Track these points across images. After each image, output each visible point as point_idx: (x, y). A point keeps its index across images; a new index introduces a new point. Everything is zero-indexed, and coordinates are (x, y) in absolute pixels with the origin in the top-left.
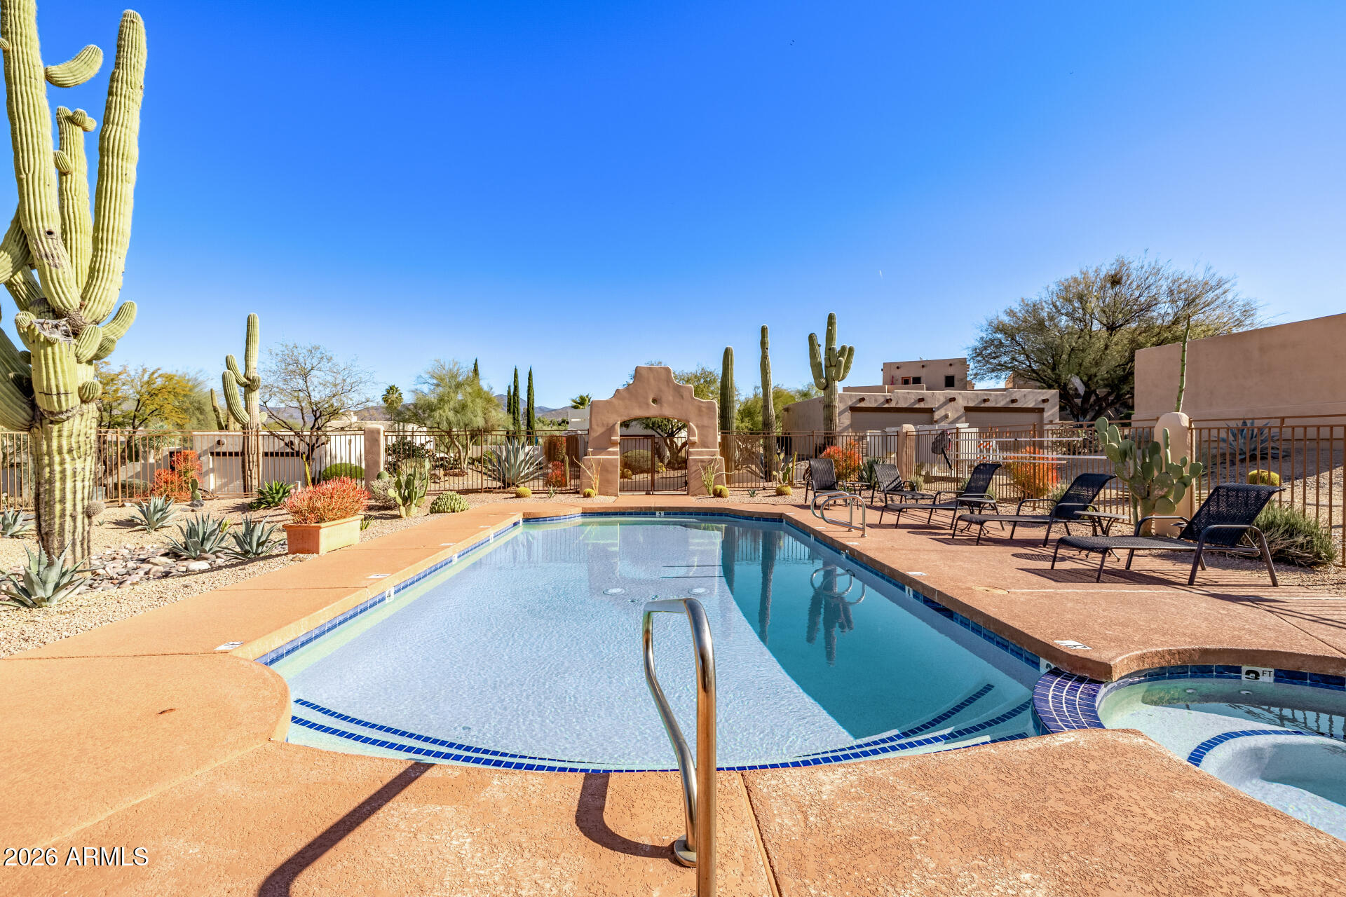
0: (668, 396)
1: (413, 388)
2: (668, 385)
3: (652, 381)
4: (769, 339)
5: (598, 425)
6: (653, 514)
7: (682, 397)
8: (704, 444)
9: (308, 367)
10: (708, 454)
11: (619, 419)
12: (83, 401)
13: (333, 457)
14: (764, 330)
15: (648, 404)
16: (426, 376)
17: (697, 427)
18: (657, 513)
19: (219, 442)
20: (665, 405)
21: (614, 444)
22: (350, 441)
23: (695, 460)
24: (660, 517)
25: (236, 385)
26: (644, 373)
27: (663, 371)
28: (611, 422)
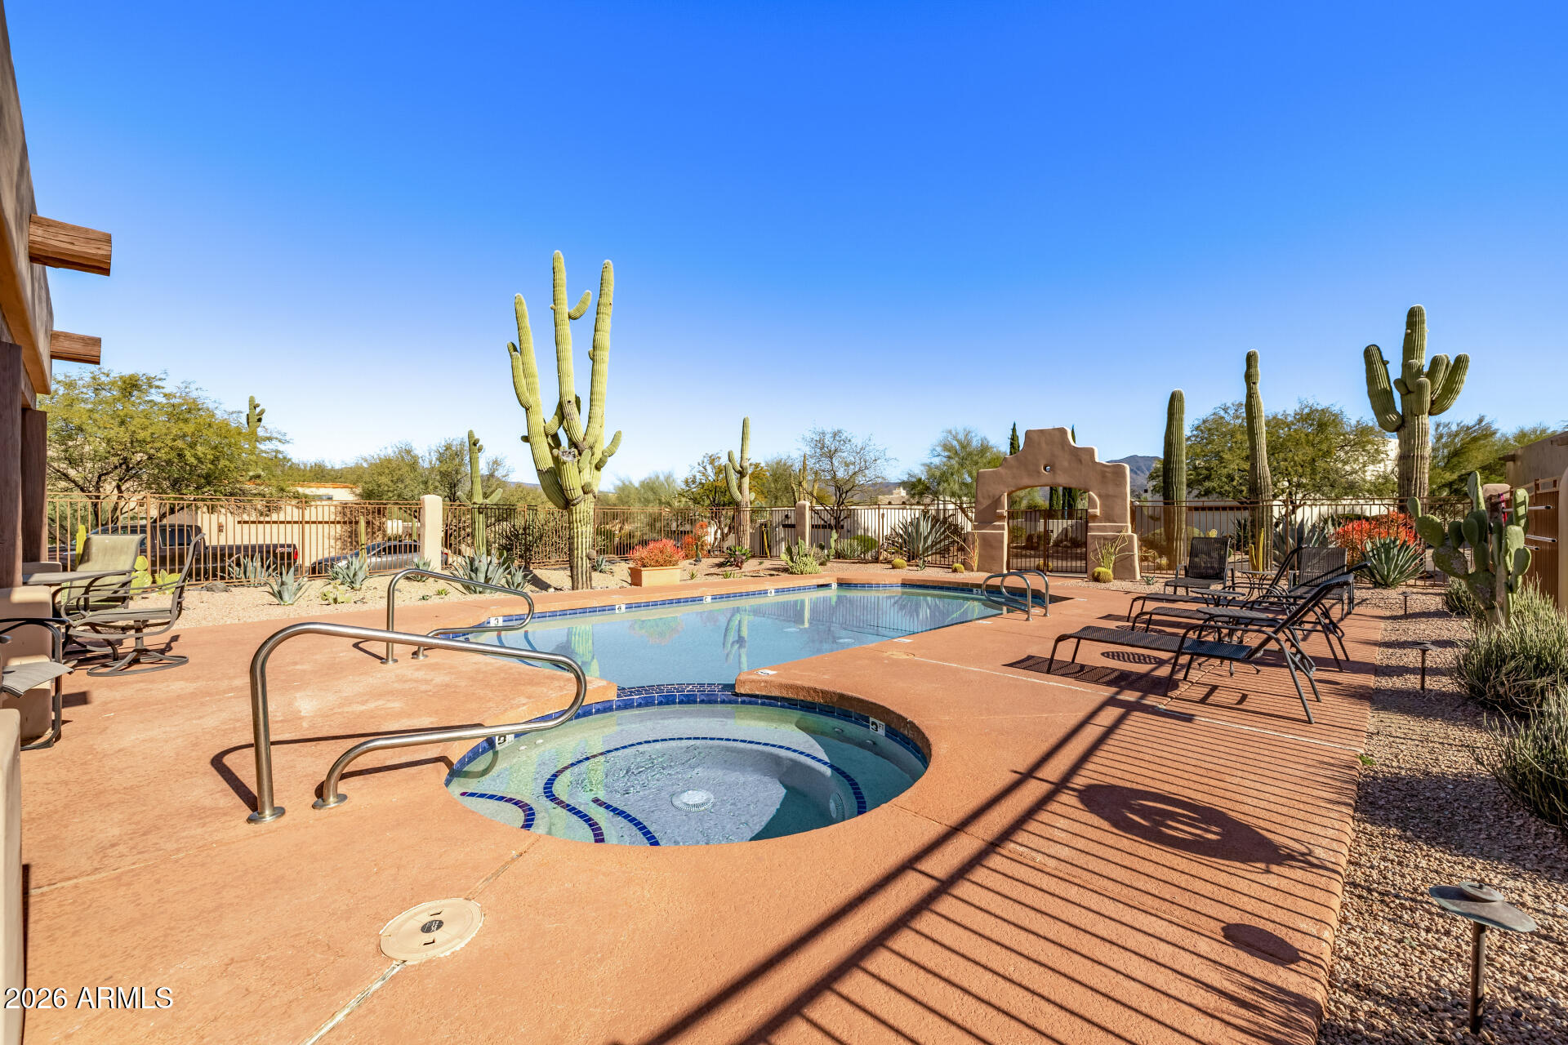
0: (1064, 462)
1: (928, 461)
2: (1063, 448)
3: (1044, 445)
4: (1261, 369)
5: (984, 498)
6: (970, 591)
7: (1080, 461)
8: (1108, 517)
9: (833, 449)
10: (1112, 529)
11: (1006, 490)
12: (585, 493)
13: (866, 530)
14: (1251, 359)
15: (1039, 472)
16: (939, 449)
17: (1100, 496)
18: (975, 590)
19: (787, 516)
20: (1059, 472)
21: (1001, 517)
22: (883, 514)
23: (1094, 537)
24: (977, 594)
25: (732, 471)
26: (1035, 437)
27: (1057, 433)
28: (997, 493)
